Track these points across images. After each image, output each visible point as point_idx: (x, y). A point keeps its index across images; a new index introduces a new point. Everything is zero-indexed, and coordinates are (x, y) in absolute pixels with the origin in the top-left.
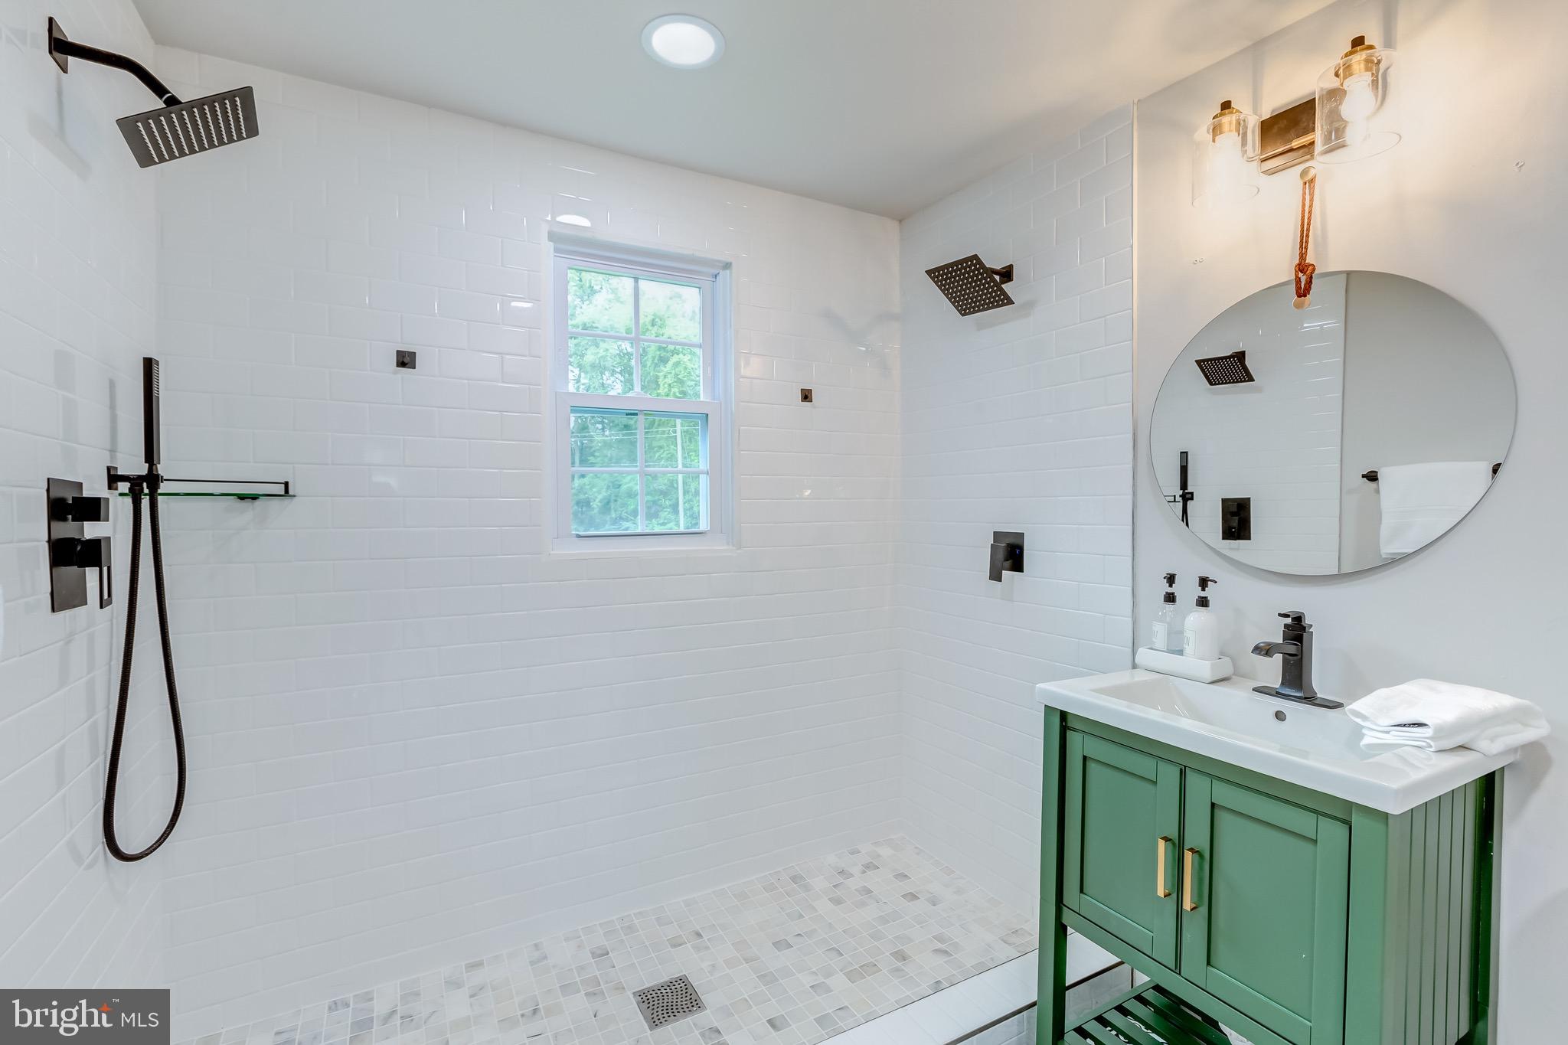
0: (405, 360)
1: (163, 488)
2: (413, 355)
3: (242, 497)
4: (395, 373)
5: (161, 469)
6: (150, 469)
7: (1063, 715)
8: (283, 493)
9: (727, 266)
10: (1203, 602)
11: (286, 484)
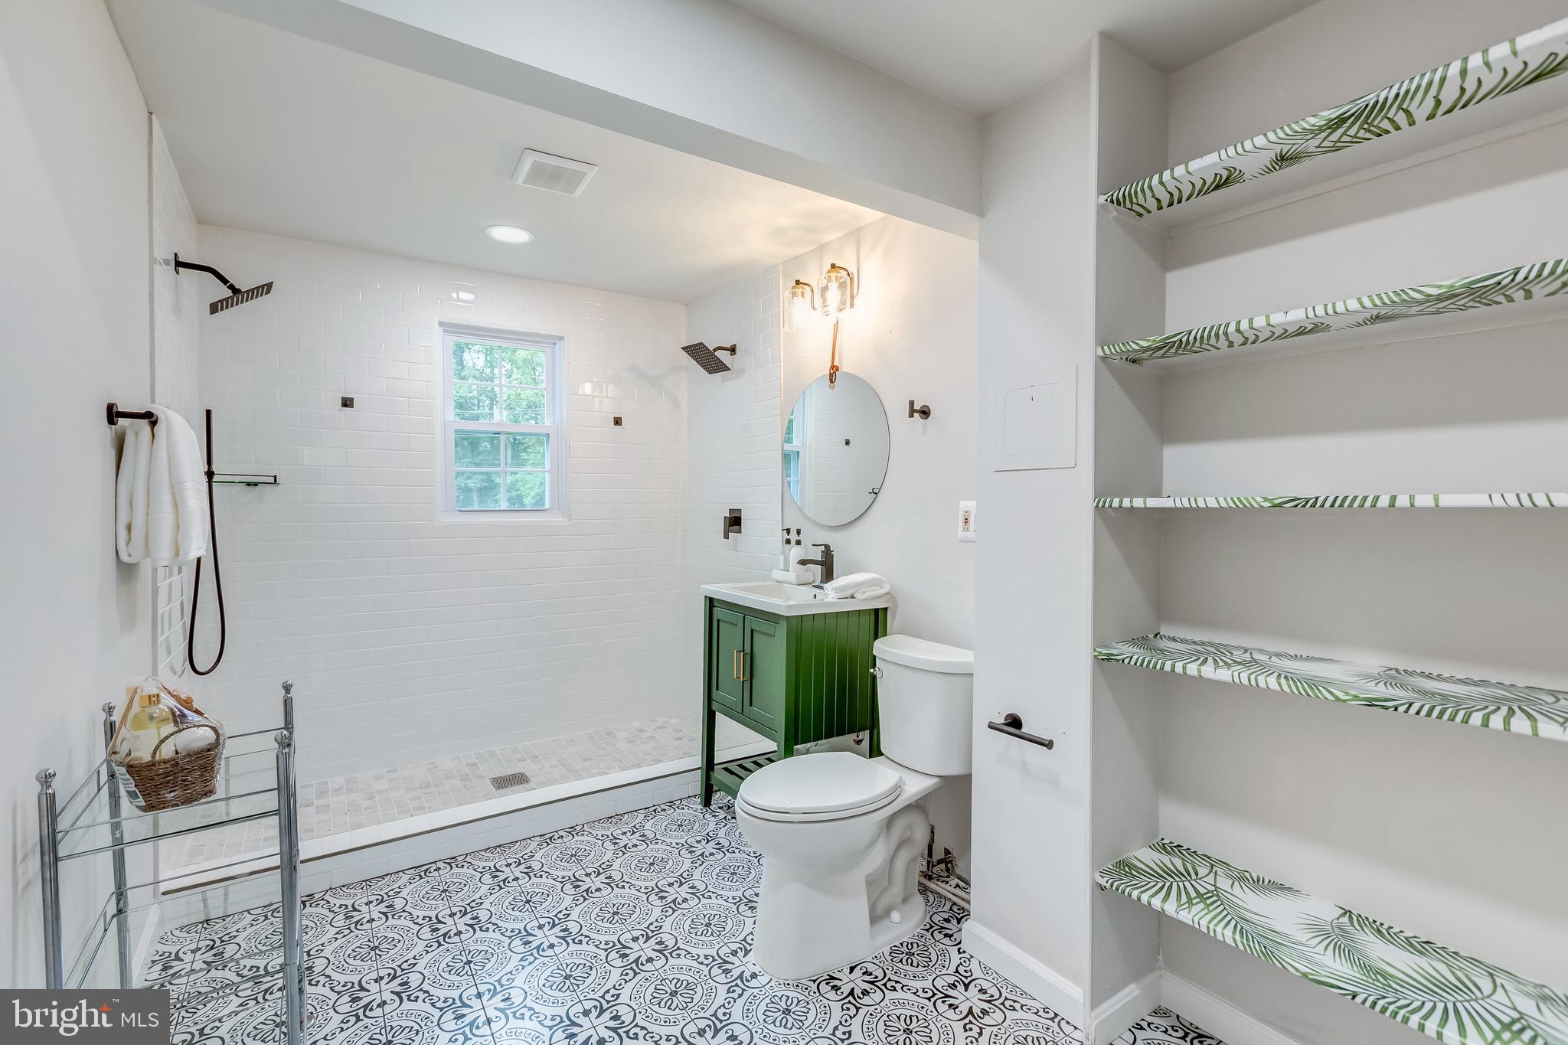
0: (347, 403)
1: (215, 478)
2: (352, 400)
3: (249, 484)
4: (340, 410)
5: (214, 468)
6: (209, 469)
7: (711, 600)
8: (273, 481)
9: (561, 338)
10: (798, 543)
11: (275, 477)
